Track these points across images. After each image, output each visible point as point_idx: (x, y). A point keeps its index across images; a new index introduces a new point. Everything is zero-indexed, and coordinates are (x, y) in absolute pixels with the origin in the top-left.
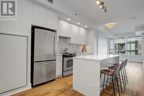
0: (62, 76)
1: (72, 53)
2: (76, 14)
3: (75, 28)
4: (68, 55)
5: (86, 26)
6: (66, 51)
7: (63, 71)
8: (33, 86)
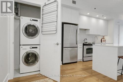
0: (82, 61)
1: (91, 43)
2: (95, 9)
3: (94, 20)
4: (87, 44)
5: (105, 18)
6: (86, 41)
7: (83, 57)
8: (63, 64)
